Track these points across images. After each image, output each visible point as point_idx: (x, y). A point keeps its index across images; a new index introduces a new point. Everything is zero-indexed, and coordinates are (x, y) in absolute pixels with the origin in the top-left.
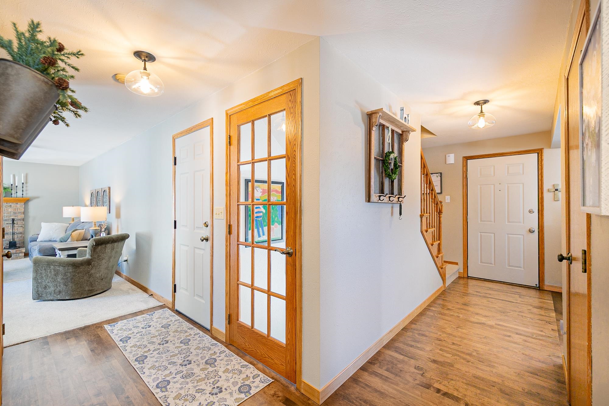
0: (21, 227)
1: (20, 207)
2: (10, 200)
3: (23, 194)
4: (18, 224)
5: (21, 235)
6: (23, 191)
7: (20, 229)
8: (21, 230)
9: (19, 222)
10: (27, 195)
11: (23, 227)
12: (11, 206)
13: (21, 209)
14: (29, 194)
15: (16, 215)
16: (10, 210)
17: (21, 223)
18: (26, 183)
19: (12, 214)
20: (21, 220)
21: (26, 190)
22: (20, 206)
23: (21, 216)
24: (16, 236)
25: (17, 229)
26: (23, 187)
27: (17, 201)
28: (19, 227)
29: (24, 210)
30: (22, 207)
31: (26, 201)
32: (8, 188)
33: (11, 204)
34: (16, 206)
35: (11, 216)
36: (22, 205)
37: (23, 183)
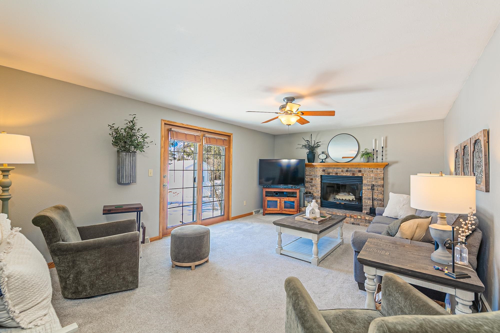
0: (381, 193)
1: (380, 173)
2: (372, 165)
3: (382, 159)
4: (378, 190)
5: (381, 202)
6: (382, 155)
7: (380, 195)
8: (381, 197)
9: (379, 188)
10: (387, 160)
11: (383, 193)
12: (372, 171)
13: (380, 174)
14: (389, 159)
15: (376, 180)
16: (372, 176)
17: (381, 189)
18: (386, 147)
19: (373, 179)
20: (380, 186)
21: (386, 155)
22: (380, 171)
23: (381, 182)
24: (375, 203)
25: (378, 195)
26: (382, 152)
27: (377, 166)
28: (379, 193)
29: (383, 176)
30: (381, 172)
31: (386, 166)
32: (371, 153)
33: (372, 169)
34: (377, 172)
35: (372, 181)
36: (381, 171)
37: (383, 147)
